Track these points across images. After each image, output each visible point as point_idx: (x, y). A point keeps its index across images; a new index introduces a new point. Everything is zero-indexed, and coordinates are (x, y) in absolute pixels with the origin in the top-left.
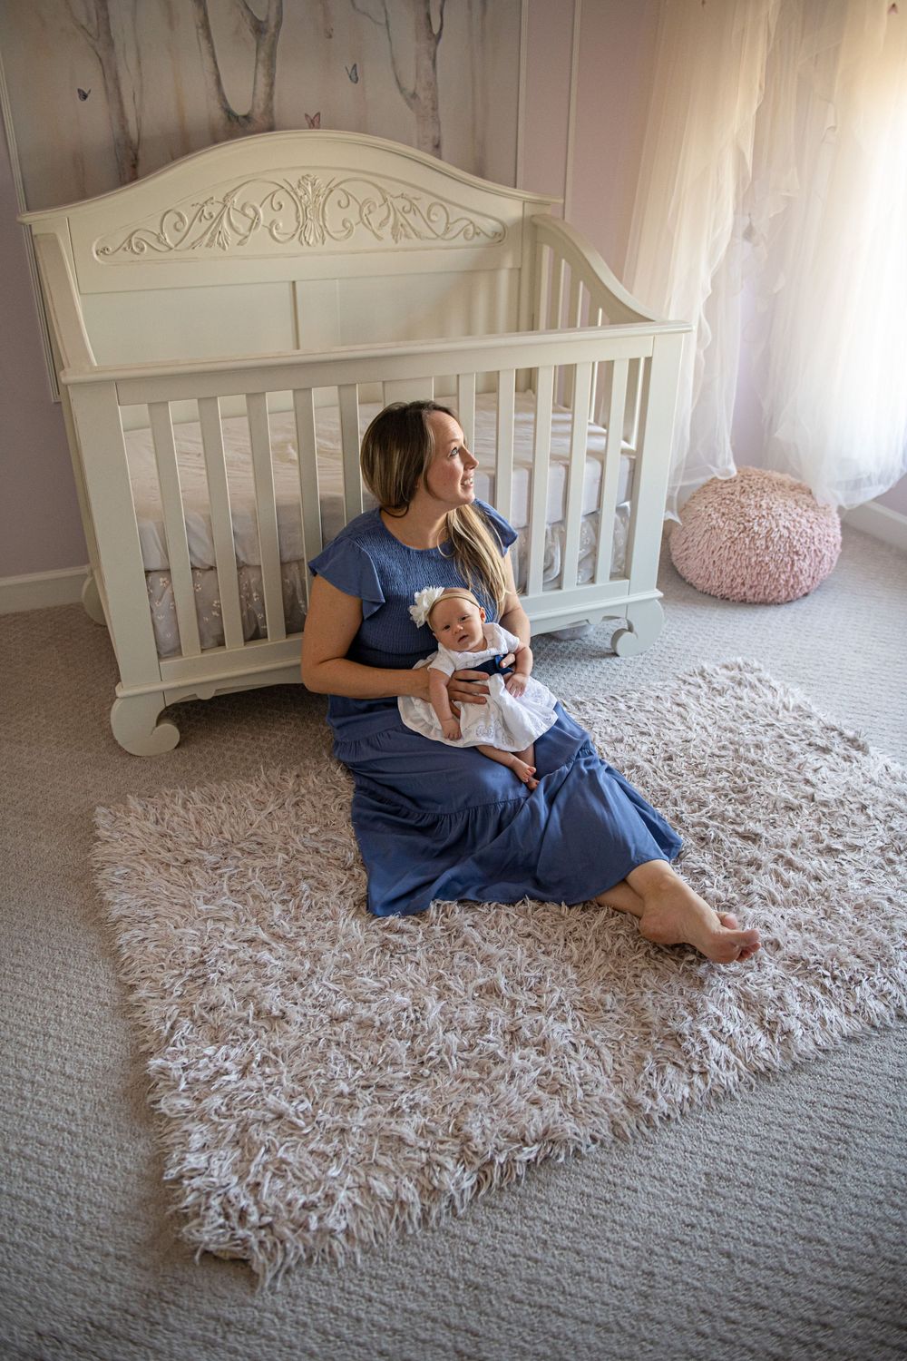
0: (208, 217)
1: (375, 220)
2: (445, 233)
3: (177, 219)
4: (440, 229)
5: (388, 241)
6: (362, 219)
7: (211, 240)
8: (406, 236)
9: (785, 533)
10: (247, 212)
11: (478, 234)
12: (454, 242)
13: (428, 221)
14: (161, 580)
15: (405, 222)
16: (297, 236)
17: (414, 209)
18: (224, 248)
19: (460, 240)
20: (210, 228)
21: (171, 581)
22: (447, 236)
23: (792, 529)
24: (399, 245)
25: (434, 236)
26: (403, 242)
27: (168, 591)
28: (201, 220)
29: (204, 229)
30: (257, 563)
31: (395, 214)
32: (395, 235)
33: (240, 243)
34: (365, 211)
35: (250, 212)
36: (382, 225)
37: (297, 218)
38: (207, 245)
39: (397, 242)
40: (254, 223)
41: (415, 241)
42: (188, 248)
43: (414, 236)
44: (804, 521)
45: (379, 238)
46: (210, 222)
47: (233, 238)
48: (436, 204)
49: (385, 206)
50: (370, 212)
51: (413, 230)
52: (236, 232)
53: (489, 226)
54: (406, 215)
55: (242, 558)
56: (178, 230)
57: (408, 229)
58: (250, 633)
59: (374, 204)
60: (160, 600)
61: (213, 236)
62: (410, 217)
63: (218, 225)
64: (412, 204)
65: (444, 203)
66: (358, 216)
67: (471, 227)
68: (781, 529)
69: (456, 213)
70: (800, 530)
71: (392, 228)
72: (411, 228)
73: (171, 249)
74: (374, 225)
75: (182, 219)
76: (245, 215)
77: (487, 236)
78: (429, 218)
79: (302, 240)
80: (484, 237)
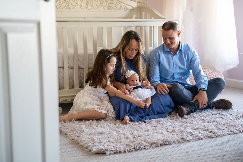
0: (66, 2)
1: (104, 5)
2: (120, 9)
3: (60, 2)
4: (119, 8)
5: (107, 10)
6: (101, 5)
7: (67, 7)
8: (111, 9)
9: (209, 76)
10: (75, 1)
11: (127, 9)
12: (122, 11)
13: (116, 6)
14: (61, 69)
15: (110, 6)
16: (86, 7)
17: (113, 3)
18: (70, 9)
19: (123, 11)
20: (67, 4)
21: (64, 70)
22: (120, 10)
23: (210, 75)
24: (109, 11)
25: (117, 9)
26: (110, 10)
27: (63, 72)
28: (65, 3)
29: (66, 4)
30: (83, 67)
31: (108, 4)
32: (108, 9)
33: (73, 8)
34: (101, 3)
35: (76, 1)
36: (105, 6)
37: (86, 3)
38: (66, 8)
39: (109, 10)
40: (77, 4)
41: (113, 10)
42: (61, 9)
43: (112, 9)
44: (213, 74)
45: (105, 9)
46: (67, 3)
47: (72, 7)
48: (117, 2)
49: (106, 2)
50: (103, 3)
51: (112, 8)
52: (72, 5)
53: (130, 8)
54: (111, 4)
55: (80, 66)
56: (60, 4)
57: (111, 7)
58: (80, 86)
59: (104, 1)
60: (61, 74)
61: (67, 6)
62: (112, 5)
63: (68, 4)
64: (112, 2)
65: (120, 2)
66: (100, 4)
67: (125, 8)
68: (208, 75)
69: (122, 4)
70: (213, 75)
71: (108, 7)
72: (112, 7)
73: (58, 8)
74: (104, 6)
75: (61, 2)
76: (74, 2)
77: (130, 10)
78: (116, 5)
79: (87, 8)
80: (129, 10)
